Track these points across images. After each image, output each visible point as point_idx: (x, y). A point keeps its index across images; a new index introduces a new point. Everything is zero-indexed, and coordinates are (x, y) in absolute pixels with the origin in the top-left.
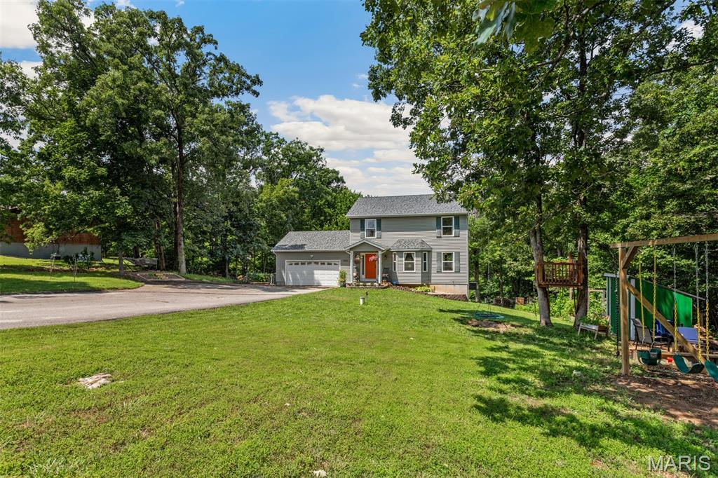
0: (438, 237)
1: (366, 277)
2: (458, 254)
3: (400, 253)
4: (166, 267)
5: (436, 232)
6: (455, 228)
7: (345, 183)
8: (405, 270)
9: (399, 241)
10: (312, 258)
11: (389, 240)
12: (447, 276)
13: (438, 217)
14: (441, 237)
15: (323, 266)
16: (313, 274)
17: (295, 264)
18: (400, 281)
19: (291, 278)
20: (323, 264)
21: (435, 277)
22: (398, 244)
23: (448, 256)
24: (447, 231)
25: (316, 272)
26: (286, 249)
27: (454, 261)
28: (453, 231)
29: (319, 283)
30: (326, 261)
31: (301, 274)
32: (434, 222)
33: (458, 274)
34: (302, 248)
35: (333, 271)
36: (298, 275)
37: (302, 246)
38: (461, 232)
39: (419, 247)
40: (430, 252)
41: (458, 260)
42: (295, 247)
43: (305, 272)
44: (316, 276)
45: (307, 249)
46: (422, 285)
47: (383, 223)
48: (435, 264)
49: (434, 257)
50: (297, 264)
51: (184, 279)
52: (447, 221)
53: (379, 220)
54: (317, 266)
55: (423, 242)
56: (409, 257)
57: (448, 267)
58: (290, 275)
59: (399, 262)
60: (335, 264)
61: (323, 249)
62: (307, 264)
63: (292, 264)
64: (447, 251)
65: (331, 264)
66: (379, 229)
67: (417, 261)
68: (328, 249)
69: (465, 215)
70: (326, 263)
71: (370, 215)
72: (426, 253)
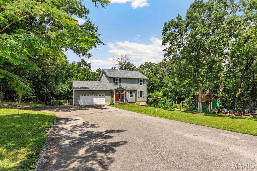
0: (138, 86)
2: (144, 91)
5: (138, 84)
6: (143, 83)
10: (93, 93)
11: (124, 85)
12: (141, 99)
13: (139, 79)
14: (139, 86)
15: (97, 96)
16: (93, 100)
17: (84, 96)
19: (82, 102)
20: (98, 95)
21: (138, 99)
23: (141, 92)
24: (141, 84)
25: (94, 99)
26: (79, 89)
27: (143, 94)
28: (143, 84)
29: (95, 104)
30: (99, 94)
32: (137, 81)
33: (144, 98)
35: (102, 98)
36: (86, 101)
37: (87, 88)
39: (134, 89)
40: (136, 91)
42: (84, 88)
43: (89, 99)
44: (94, 100)
45: (91, 89)
46: (135, 102)
47: (121, 80)
48: (138, 95)
49: (137, 92)
50: (86, 96)
52: (141, 81)
53: (120, 78)
54: (95, 96)
55: (134, 87)
57: (141, 96)
58: (82, 101)
59: (128, 94)
60: (102, 95)
61: (99, 89)
62: (90, 95)
63: (83, 96)
64: (141, 91)
65: (101, 95)
66: (120, 82)
67: (134, 94)
68: (101, 89)
69: (146, 79)
70: (99, 95)
71: (117, 77)
72: (135, 91)
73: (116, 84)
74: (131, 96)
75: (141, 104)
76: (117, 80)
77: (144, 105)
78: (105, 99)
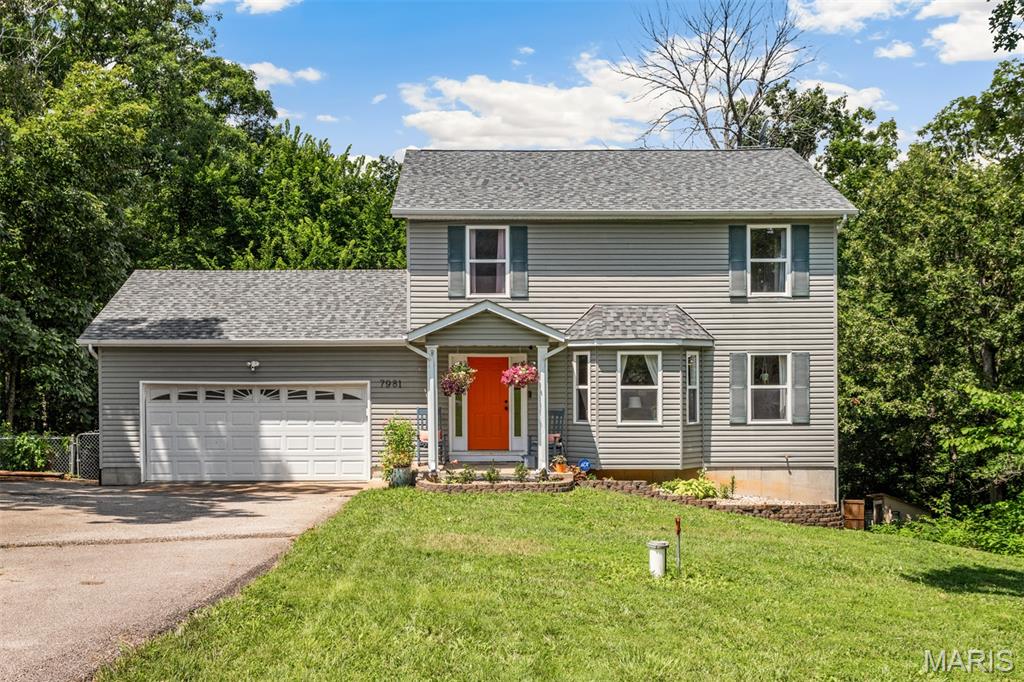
0: (734, 299)
1: (472, 446)
2: (803, 360)
3: (604, 355)
5: (731, 282)
6: (794, 268)
7: (272, 113)
8: (624, 417)
9: (592, 314)
10: (255, 375)
11: (557, 303)
12: (766, 439)
13: (736, 226)
14: (743, 299)
15: (298, 404)
16: (257, 434)
17: (181, 397)
18: (606, 461)
19: (163, 454)
20: (300, 395)
21: (723, 440)
22: (596, 322)
23: (768, 368)
24: (766, 278)
25: (268, 427)
26: (142, 334)
27: (789, 385)
28: (789, 278)
30: (311, 385)
31: (209, 437)
32: (723, 240)
33: (801, 430)
34: (211, 334)
35: (338, 426)
36: (194, 442)
37: (209, 326)
38: (815, 280)
39: (673, 335)
40: (705, 351)
41: (803, 379)
42: (178, 327)
43: (223, 429)
44: (269, 443)
45: (233, 336)
46: (685, 473)
47: (534, 241)
48: (729, 396)
49: (722, 368)
50: (193, 396)
52: (766, 243)
53: (521, 228)
54: (270, 403)
55: (682, 317)
57: (766, 406)
58: (160, 442)
59: (604, 388)
60: (346, 397)
61: (302, 339)
62: (229, 394)
63: (167, 397)
64: (766, 349)
65: (332, 397)
66: (520, 261)
67: (667, 385)
68: (321, 339)
69: (828, 222)
70: (311, 394)
71: (484, 209)
72: (695, 356)
73: (479, 288)
74: (640, 408)
75: (753, 490)
76: (487, 243)
77: (776, 510)
78: (364, 428)
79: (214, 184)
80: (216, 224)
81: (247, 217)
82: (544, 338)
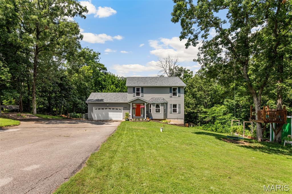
0: (170, 97)
1: (136, 116)
2: (180, 105)
3: (153, 104)
4: (23, 110)
5: (170, 95)
6: (178, 93)
8: (156, 112)
9: (152, 99)
10: (108, 106)
11: (147, 97)
12: (174, 115)
13: (171, 88)
14: (172, 97)
15: (113, 110)
16: (108, 114)
17: (98, 109)
18: (154, 118)
19: (96, 116)
20: (114, 109)
21: (169, 115)
22: (152, 100)
23: (175, 106)
24: (175, 94)
25: (109, 113)
26: (94, 101)
27: (178, 108)
28: (178, 94)
29: (111, 119)
31: (102, 114)
32: (169, 89)
33: (179, 114)
34: (102, 101)
35: (118, 113)
36: (100, 115)
37: (102, 100)
38: (181, 95)
39: (162, 102)
40: (167, 104)
41: (179, 108)
42: (98, 100)
43: (104, 113)
44: (109, 115)
45: (105, 101)
46: (164, 120)
47: (144, 89)
48: (170, 109)
49: (169, 106)
50: (100, 109)
51: (37, 118)
52: (175, 89)
53: (142, 88)
54: (110, 110)
55: (164, 99)
56: (158, 106)
57: (175, 111)
58: (96, 115)
59: (153, 108)
60: (120, 109)
61: (114, 102)
62: (104, 109)
63: (96, 109)
64: (175, 103)
65: (118, 109)
66: (142, 92)
67: (161, 108)
68: (116, 102)
69: (183, 87)
70: (115, 109)
71: (138, 85)
72: (165, 104)
73: (137, 95)
74: (158, 111)
75: (173, 122)
76: (138, 90)
77: (176, 124)
78: (122, 113)
79: (100, 80)
80: (100, 86)
81: (104, 85)
82: (146, 102)
